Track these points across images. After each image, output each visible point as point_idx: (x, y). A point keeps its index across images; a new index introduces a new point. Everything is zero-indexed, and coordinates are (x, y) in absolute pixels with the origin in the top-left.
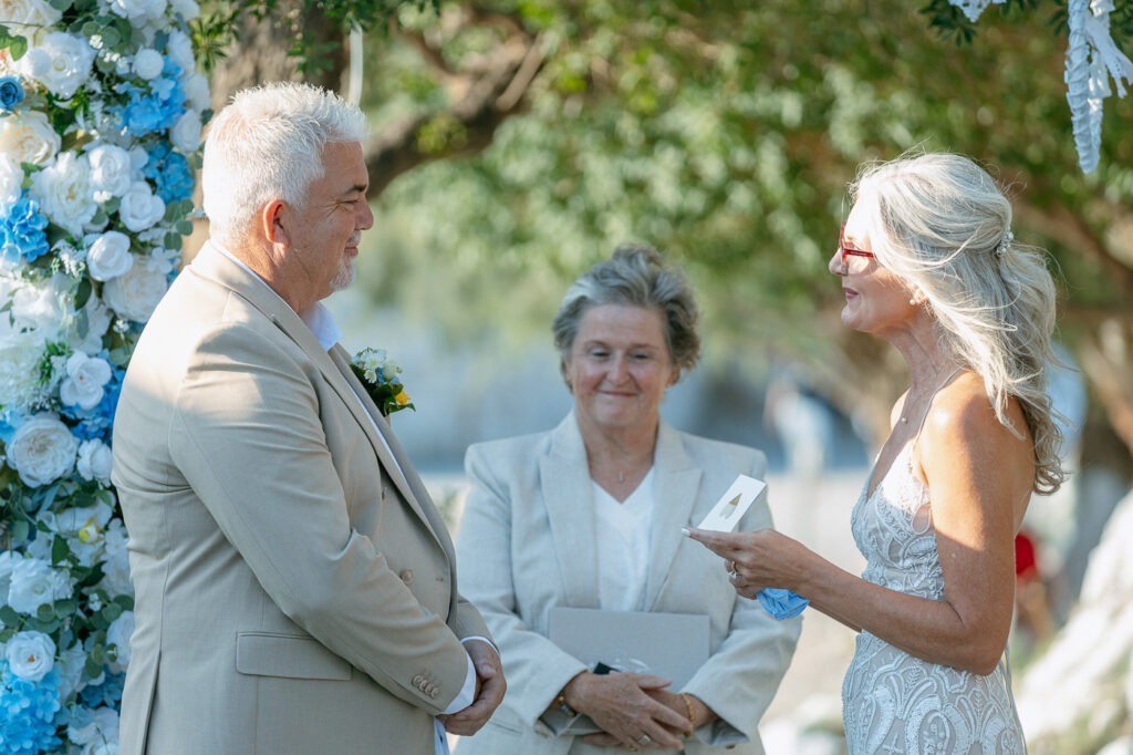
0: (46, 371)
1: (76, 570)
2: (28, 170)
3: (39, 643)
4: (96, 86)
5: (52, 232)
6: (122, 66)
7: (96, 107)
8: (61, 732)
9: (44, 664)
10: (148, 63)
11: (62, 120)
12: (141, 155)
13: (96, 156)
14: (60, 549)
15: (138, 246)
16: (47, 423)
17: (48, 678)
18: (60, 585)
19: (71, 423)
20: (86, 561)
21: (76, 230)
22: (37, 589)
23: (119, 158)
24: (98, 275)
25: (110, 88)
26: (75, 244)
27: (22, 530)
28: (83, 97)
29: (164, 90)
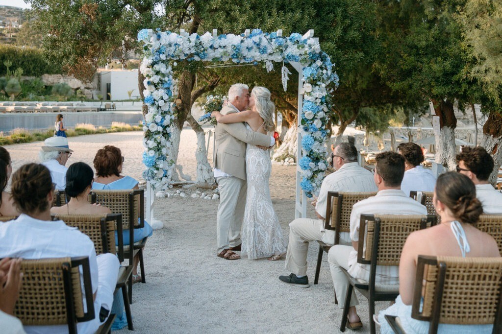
0: (154, 117)
1: (157, 142)
2: (152, 92)
3: (153, 152)
4: (160, 82)
5: (154, 100)
6: (163, 80)
7: (160, 85)
8: (156, 163)
9: (154, 154)
10: (166, 79)
11: (156, 86)
12: (166, 91)
13: (160, 90)
14: (155, 140)
15: (165, 102)
16: (154, 124)
17: (154, 156)
18: (155, 144)
19: (157, 124)
20: (159, 141)
21: (157, 100)
22: (152, 145)
23: (163, 91)
24: (160, 105)
25: (162, 82)
26: (157, 102)
27: (151, 138)
28: (158, 83)
29: (169, 82)
